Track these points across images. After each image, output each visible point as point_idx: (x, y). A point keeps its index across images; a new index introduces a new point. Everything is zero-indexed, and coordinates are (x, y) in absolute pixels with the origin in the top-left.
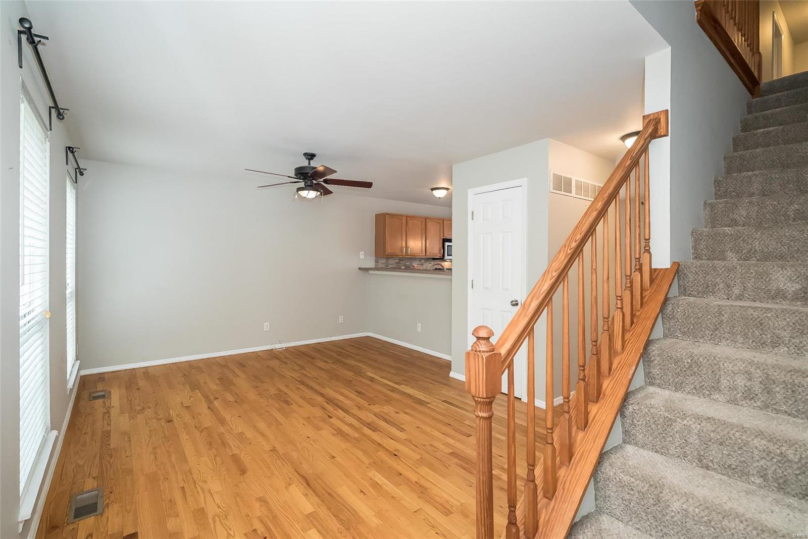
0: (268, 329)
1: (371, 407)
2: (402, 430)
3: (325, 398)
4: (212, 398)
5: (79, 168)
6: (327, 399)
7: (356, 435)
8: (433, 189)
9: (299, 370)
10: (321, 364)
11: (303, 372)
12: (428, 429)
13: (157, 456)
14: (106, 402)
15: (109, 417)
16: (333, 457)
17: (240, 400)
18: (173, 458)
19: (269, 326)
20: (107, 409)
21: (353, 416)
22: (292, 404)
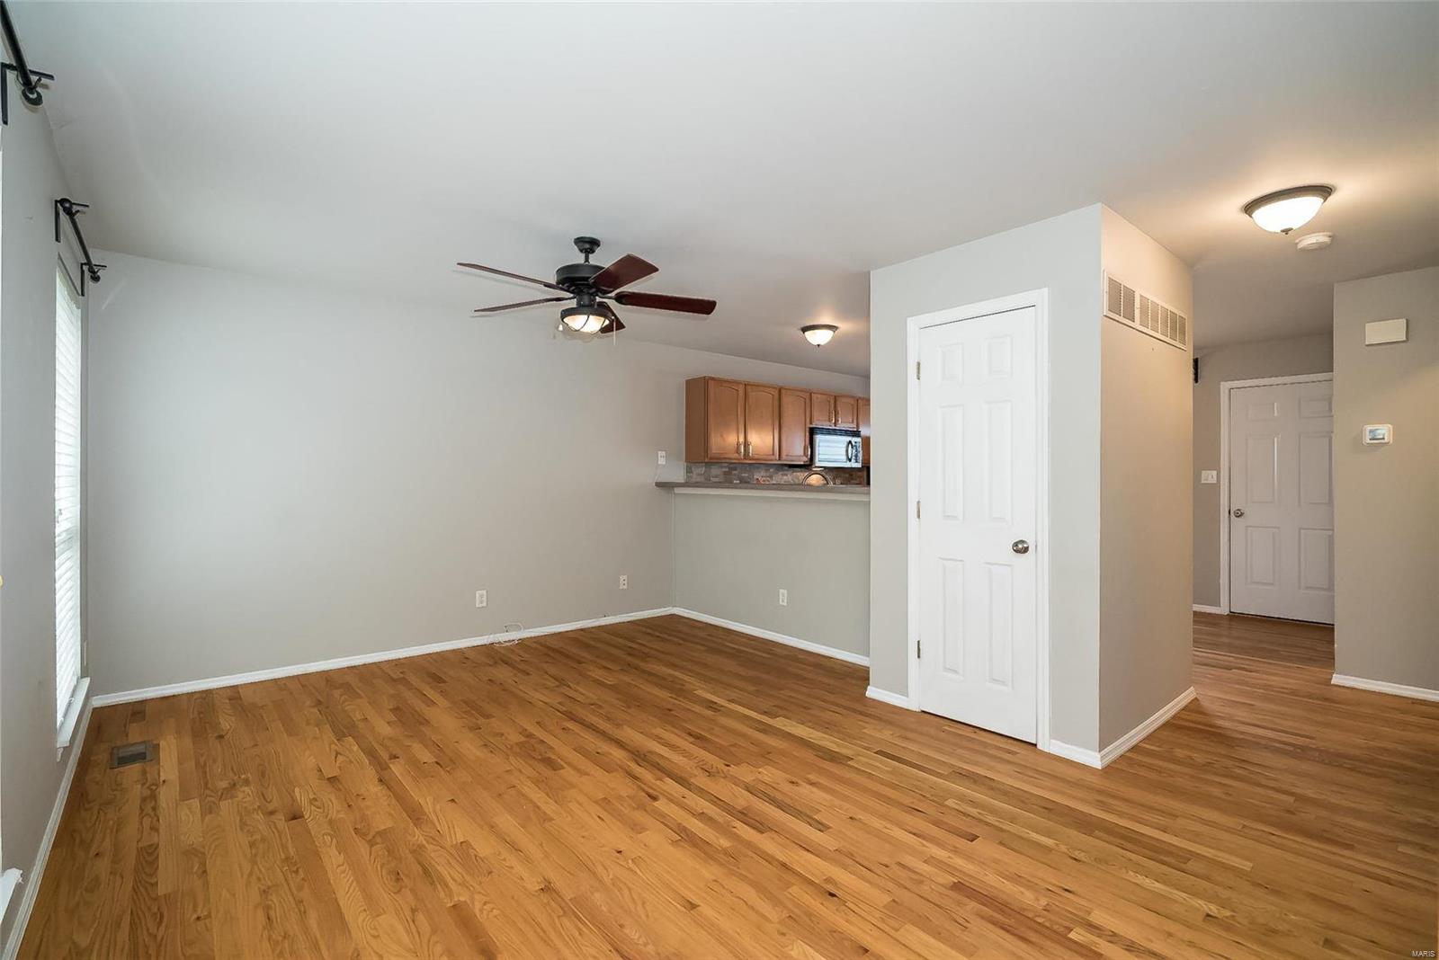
0: (485, 604)
1: (733, 770)
2: (822, 827)
3: (629, 751)
4: (385, 756)
5: (89, 263)
6: (633, 753)
7: (725, 843)
8: (805, 329)
9: (557, 686)
10: (597, 674)
11: (565, 690)
12: (876, 823)
13: (272, 913)
14: (148, 769)
15: (154, 809)
16: (693, 906)
17: (447, 761)
18: (312, 921)
19: (485, 597)
20: (148, 788)
21: (701, 792)
22: (563, 768)
